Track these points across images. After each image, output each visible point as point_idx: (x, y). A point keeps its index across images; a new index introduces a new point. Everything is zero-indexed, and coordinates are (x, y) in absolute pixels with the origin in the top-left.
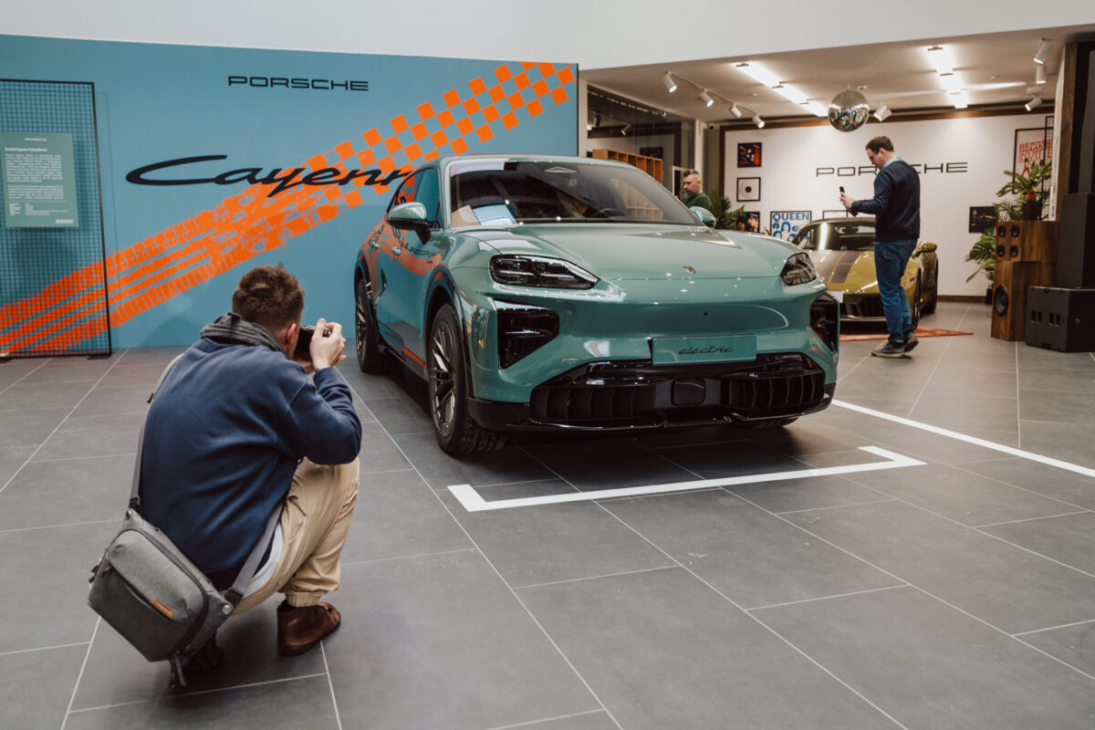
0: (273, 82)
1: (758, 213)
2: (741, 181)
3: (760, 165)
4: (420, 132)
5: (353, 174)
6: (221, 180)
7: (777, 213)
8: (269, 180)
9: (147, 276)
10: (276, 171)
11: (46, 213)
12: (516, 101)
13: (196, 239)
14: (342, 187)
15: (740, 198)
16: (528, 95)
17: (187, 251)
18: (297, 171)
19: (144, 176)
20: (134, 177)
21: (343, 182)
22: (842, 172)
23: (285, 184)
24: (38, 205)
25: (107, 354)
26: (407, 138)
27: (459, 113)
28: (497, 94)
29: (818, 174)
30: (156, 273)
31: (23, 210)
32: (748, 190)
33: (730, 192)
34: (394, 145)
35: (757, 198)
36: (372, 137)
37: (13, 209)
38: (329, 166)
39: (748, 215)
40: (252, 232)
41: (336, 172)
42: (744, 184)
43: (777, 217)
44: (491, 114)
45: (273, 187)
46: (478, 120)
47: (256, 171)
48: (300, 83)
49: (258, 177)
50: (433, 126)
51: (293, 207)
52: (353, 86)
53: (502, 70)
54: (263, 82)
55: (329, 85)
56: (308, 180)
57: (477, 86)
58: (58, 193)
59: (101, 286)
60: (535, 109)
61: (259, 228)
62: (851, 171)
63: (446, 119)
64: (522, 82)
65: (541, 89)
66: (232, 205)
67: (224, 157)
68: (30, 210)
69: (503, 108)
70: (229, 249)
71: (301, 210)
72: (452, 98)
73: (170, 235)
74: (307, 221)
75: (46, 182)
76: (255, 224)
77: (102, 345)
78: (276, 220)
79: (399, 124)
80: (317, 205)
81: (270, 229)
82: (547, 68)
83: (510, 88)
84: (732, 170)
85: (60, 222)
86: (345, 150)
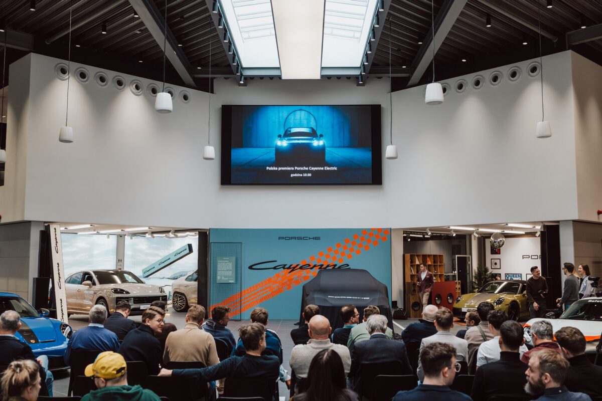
0: (291, 238)
1: (500, 274)
2: (492, 260)
3: (500, 253)
4: (336, 252)
5: (315, 266)
6: (275, 268)
7: (508, 274)
8: (289, 268)
9: (252, 297)
10: (291, 265)
11: (227, 279)
12: (369, 241)
13: (267, 286)
14: (311, 270)
15: (493, 267)
16: (373, 239)
17: (264, 289)
18: (298, 265)
19: (253, 267)
20: (251, 268)
21: (311, 268)
22: (533, 257)
23: (294, 269)
24: (225, 277)
25: (240, 320)
26: (332, 254)
27: (349, 245)
28: (362, 239)
29: (523, 258)
30: (255, 296)
31: (221, 278)
32: (496, 264)
33: (488, 265)
34: (328, 256)
35: (499, 267)
36: (321, 254)
37: (219, 278)
38: (307, 263)
39: (496, 274)
40: (283, 284)
41: (309, 265)
42: (494, 261)
43: (508, 276)
44: (360, 246)
45: (290, 270)
46: (356, 248)
47: (285, 265)
48: (299, 238)
49: (286, 267)
50: (341, 250)
51: (296, 276)
52: (315, 238)
53: (364, 231)
54: (288, 238)
55: (308, 238)
56: (301, 268)
57: (356, 237)
58: (230, 273)
59: (239, 299)
60: (376, 243)
61: (285, 283)
62: (536, 257)
63: (345, 248)
64: (371, 234)
65: (378, 237)
66: (278, 276)
67: (276, 261)
68: (223, 278)
69: (364, 243)
70: (276, 289)
71: (298, 277)
72: (347, 241)
73: (259, 285)
74: (300, 280)
75: (228, 270)
76: (285, 281)
77: (238, 318)
78: (290, 280)
79: (330, 250)
80: (303, 275)
81: (288, 283)
82: (380, 230)
83: (367, 237)
84: (489, 256)
85: (230, 281)
86: (312, 258)
